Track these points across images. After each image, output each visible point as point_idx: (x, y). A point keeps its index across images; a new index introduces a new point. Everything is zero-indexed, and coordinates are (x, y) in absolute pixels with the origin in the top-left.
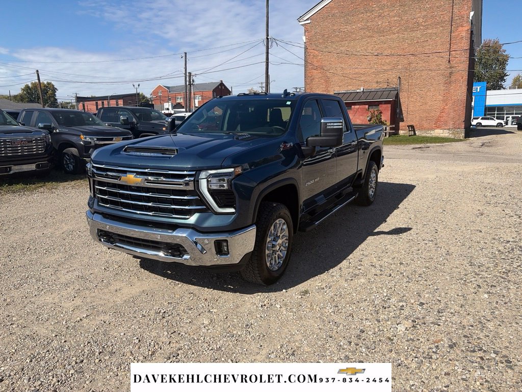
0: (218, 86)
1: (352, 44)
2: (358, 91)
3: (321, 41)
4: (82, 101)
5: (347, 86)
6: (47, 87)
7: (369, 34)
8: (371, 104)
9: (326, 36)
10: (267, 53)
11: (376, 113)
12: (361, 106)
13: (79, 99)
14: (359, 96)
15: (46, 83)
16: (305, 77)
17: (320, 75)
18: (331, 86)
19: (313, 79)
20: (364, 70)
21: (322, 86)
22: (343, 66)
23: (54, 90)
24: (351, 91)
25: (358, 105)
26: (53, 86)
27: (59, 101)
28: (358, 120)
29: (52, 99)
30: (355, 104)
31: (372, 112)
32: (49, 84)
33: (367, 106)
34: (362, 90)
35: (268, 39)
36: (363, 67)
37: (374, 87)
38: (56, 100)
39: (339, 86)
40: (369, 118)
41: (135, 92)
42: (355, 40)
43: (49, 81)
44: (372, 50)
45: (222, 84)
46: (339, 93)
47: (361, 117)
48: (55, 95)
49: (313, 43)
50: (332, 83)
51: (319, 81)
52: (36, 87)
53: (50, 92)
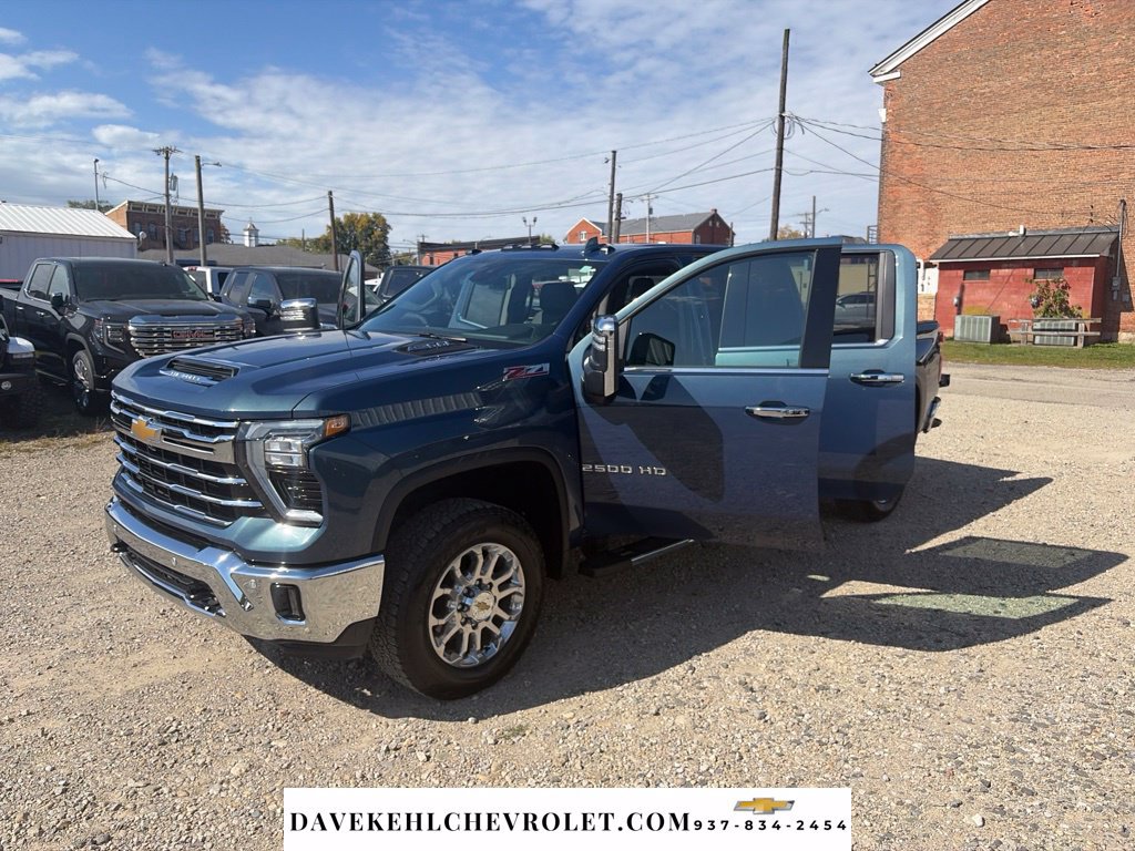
0: (706, 222)
1: (1001, 122)
2: (1011, 234)
3: (922, 118)
4: (429, 251)
5: (984, 223)
6: (373, 223)
7: (1046, 100)
8: (1040, 266)
9: (937, 106)
10: (780, 149)
11: (1052, 287)
12: (1016, 271)
13: (425, 247)
14: (1011, 245)
15: (371, 215)
16: (880, 202)
17: (917, 197)
18: (944, 223)
19: (900, 206)
20: (1028, 184)
21: (919, 223)
22: (975, 174)
23: (386, 228)
24: (992, 235)
25: (1008, 268)
26: (384, 220)
27: (392, 250)
28: (1005, 304)
29: (382, 245)
30: (998, 265)
31: (1043, 285)
32: (377, 216)
33: (1030, 272)
34: (1022, 232)
35: (782, 118)
36: (1027, 176)
37: (1054, 223)
38: (387, 247)
39: (964, 223)
40: (1034, 300)
41: (527, 235)
42: (1009, 113)
43: (377, 211)
44: (1053, 136)
45: (715, 217)
46: (962, 240)
47: (1014, 296)
48: (386, 239)
49: (903, 124)
50: (945, 216)
51: (914, 211)
52: (353, 222)
53: (378, 232)
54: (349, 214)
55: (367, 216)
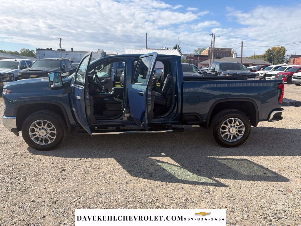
4: (293, 58)
6: (281, 49)
13: (292, 56)
23: (285, 51)
26: (285, 48)
29: (283, 56)
32: (282, 47)
48: (284, 54)
52: (274, 50)
53: (282, 52)
54: (273, 47)
55: (279, 47)
